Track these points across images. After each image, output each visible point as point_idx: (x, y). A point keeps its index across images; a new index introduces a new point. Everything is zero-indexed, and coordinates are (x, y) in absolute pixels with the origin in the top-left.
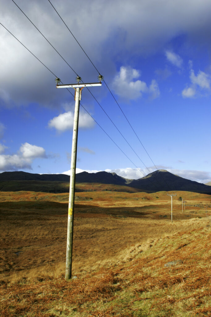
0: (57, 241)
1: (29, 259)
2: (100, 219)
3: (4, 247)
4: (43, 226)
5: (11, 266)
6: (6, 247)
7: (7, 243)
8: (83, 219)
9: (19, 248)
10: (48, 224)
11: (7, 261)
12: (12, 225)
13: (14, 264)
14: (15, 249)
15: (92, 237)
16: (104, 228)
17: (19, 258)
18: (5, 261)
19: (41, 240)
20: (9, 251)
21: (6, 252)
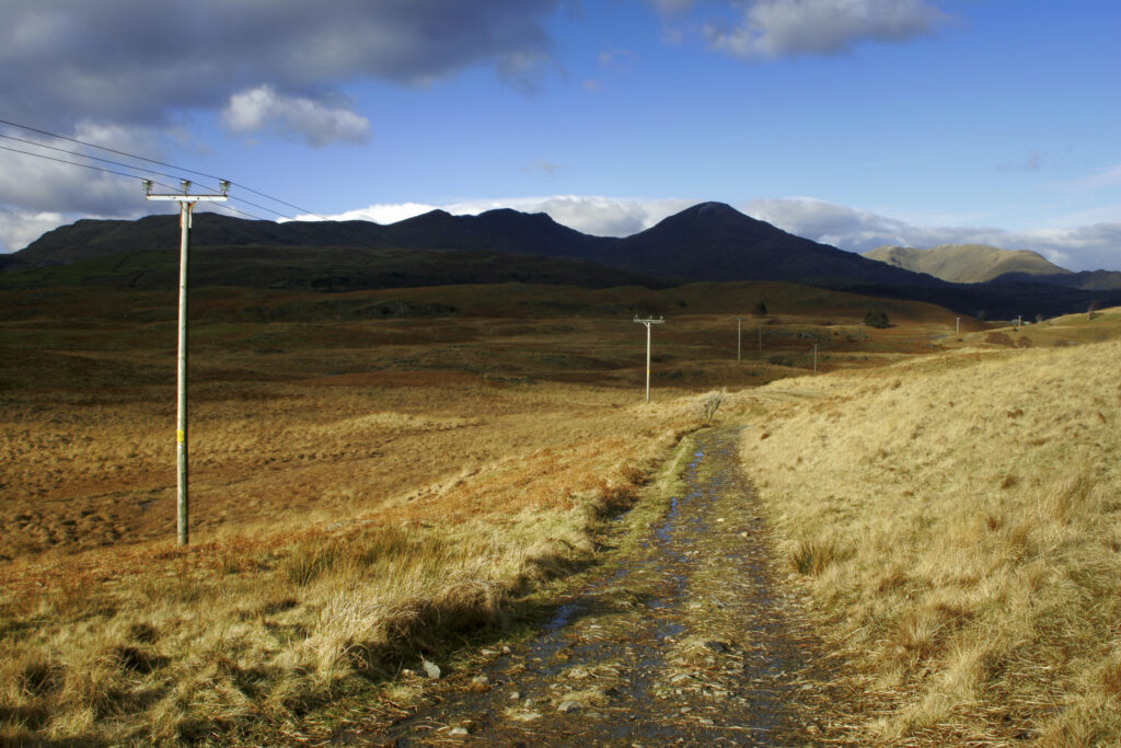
0: (266, 468)
1: (167, 519)
2: (444, 392)
3: (116, 490)
4: (252, 420)
5: (117, 535)
6: (120, 490)
7: (125, 479)
8: (388, 391)
9: (153, 491)
10: (271, 411)
11: (112, 525)
12: (156, 418)
13: (129, 530)
14: (142, 493)
15: (374, 453)
16: (429, 424)
17: (145, 517)
18: (107, 525)
19: (221, 466)
20: (127, 499)
21: (117, 502)
